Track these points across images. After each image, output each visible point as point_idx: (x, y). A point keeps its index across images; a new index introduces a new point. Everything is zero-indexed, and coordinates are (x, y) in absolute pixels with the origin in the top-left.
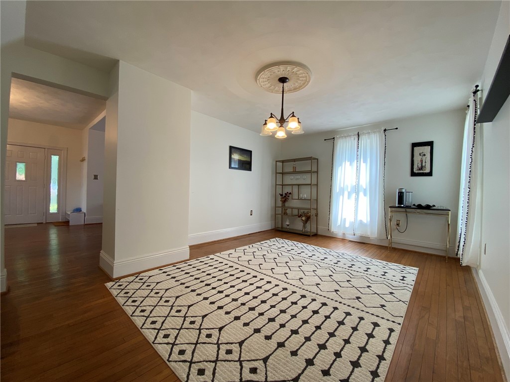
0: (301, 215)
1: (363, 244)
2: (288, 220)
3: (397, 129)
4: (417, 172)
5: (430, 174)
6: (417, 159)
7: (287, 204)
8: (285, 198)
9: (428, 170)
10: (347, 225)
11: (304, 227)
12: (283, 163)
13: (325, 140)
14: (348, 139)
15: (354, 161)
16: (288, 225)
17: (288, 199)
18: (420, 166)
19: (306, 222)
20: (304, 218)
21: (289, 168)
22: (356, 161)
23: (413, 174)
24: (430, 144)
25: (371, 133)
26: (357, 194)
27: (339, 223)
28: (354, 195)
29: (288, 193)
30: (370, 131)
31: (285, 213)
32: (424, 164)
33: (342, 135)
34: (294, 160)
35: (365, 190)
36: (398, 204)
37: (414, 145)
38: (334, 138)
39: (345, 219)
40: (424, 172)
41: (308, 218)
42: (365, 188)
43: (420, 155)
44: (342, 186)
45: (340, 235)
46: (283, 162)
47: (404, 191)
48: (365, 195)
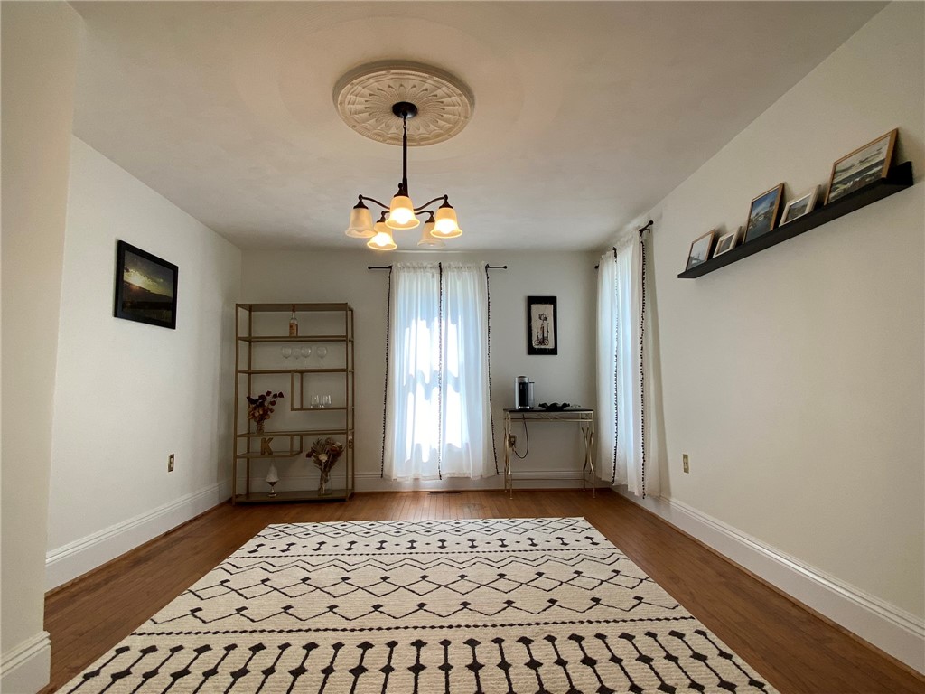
0: (313, 451)
1: (455, 493)
2: (273, 469)
3: (505, 267)
4: (537, 347)
5: (554, 352)
6: (536, 324)
7: (268, 425)
8: (261, 407)
9: (551, 346)
10: (425, 458)
11: (324, 479)
12: (250, 311)
13: (370, 268)
14: (420, 273)
15: (433, 319)
16: (272, 484)
17: (272, 411)
18: (541, 337)
19: (326, 468)
20: (324, 458)
21: (269, 325)
22: (437, 319)
23: (532, 351)
24: (552, 300)
25: (463, 269)
26: (443, 388)
27: (408, 456)
28: (436, 391)
29: (269, 393)
30: (461, 265)
31: (266, 452)
32: (545, 335)
33: (409, 264)
34: (294, 308)
35: (457, 380)
36: (520, 405)
37: (532, 300)
38: (390, 267)
39: (418, 445)
40: (547, 347)
41: (335, 455)
42: (456, 376)
43: (540, 318)
44: (412, 372)
45: (407, 485)
46: (251, 308)
47: (526, 380)
48: (457, 389)
